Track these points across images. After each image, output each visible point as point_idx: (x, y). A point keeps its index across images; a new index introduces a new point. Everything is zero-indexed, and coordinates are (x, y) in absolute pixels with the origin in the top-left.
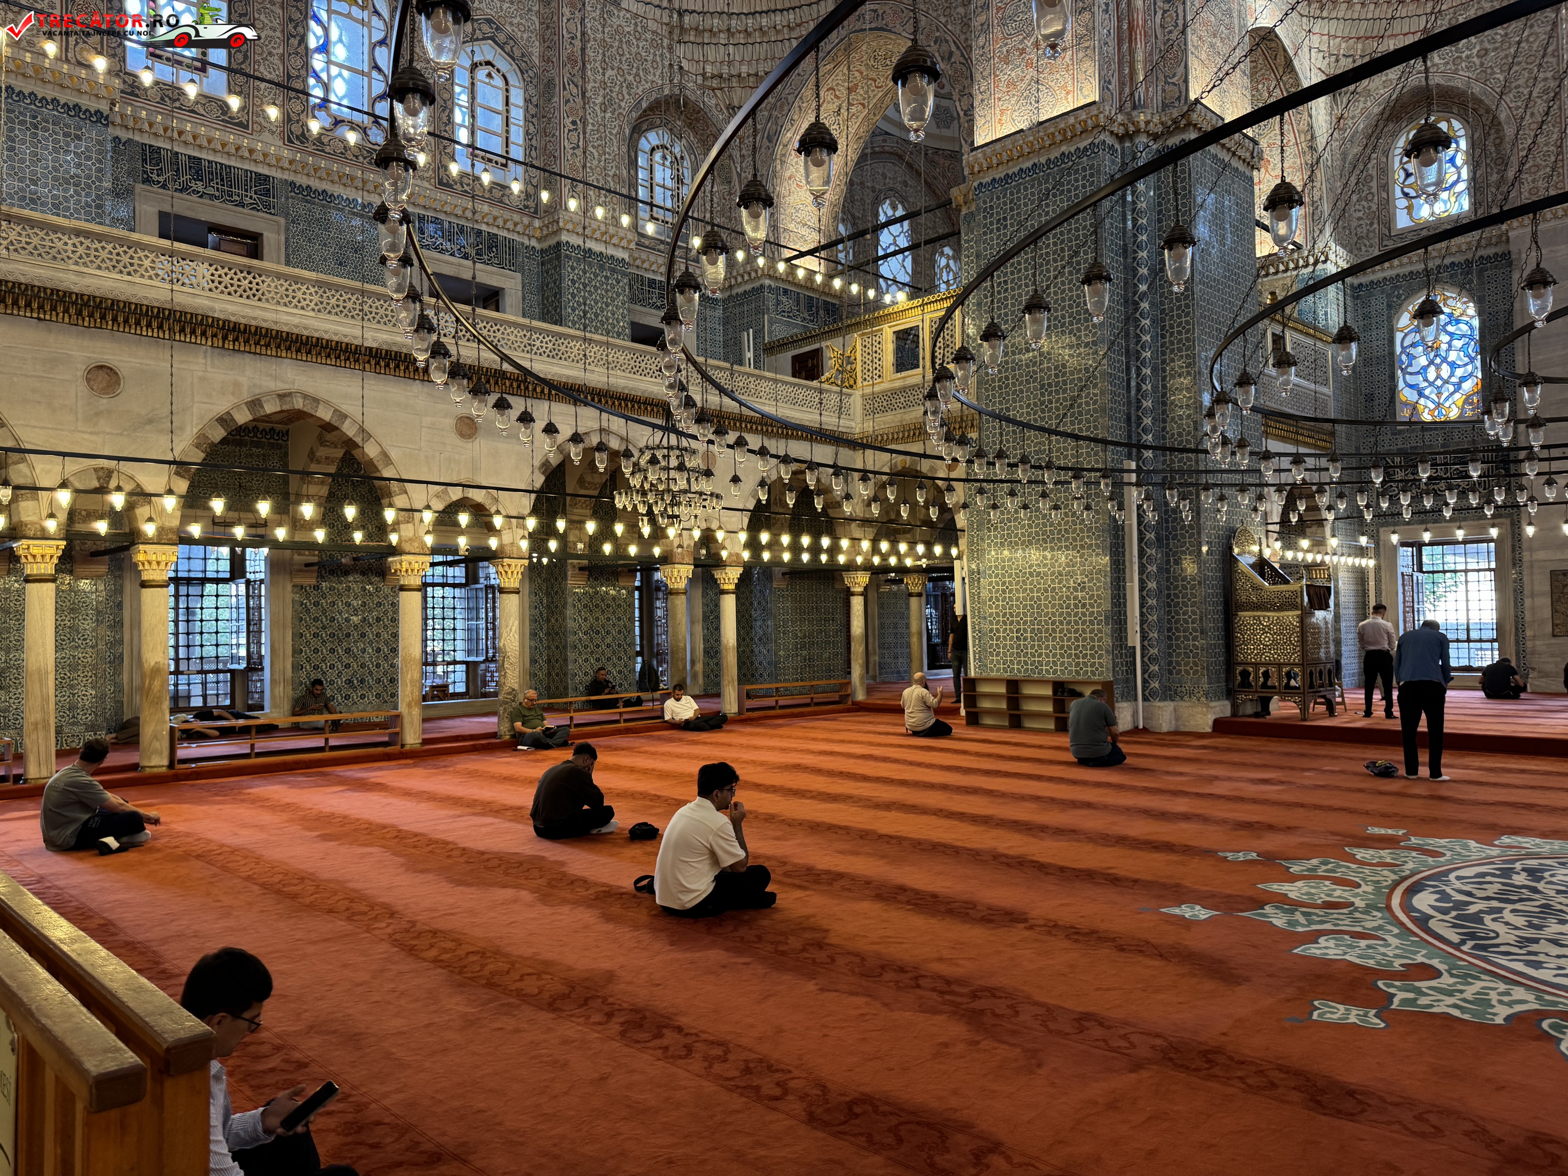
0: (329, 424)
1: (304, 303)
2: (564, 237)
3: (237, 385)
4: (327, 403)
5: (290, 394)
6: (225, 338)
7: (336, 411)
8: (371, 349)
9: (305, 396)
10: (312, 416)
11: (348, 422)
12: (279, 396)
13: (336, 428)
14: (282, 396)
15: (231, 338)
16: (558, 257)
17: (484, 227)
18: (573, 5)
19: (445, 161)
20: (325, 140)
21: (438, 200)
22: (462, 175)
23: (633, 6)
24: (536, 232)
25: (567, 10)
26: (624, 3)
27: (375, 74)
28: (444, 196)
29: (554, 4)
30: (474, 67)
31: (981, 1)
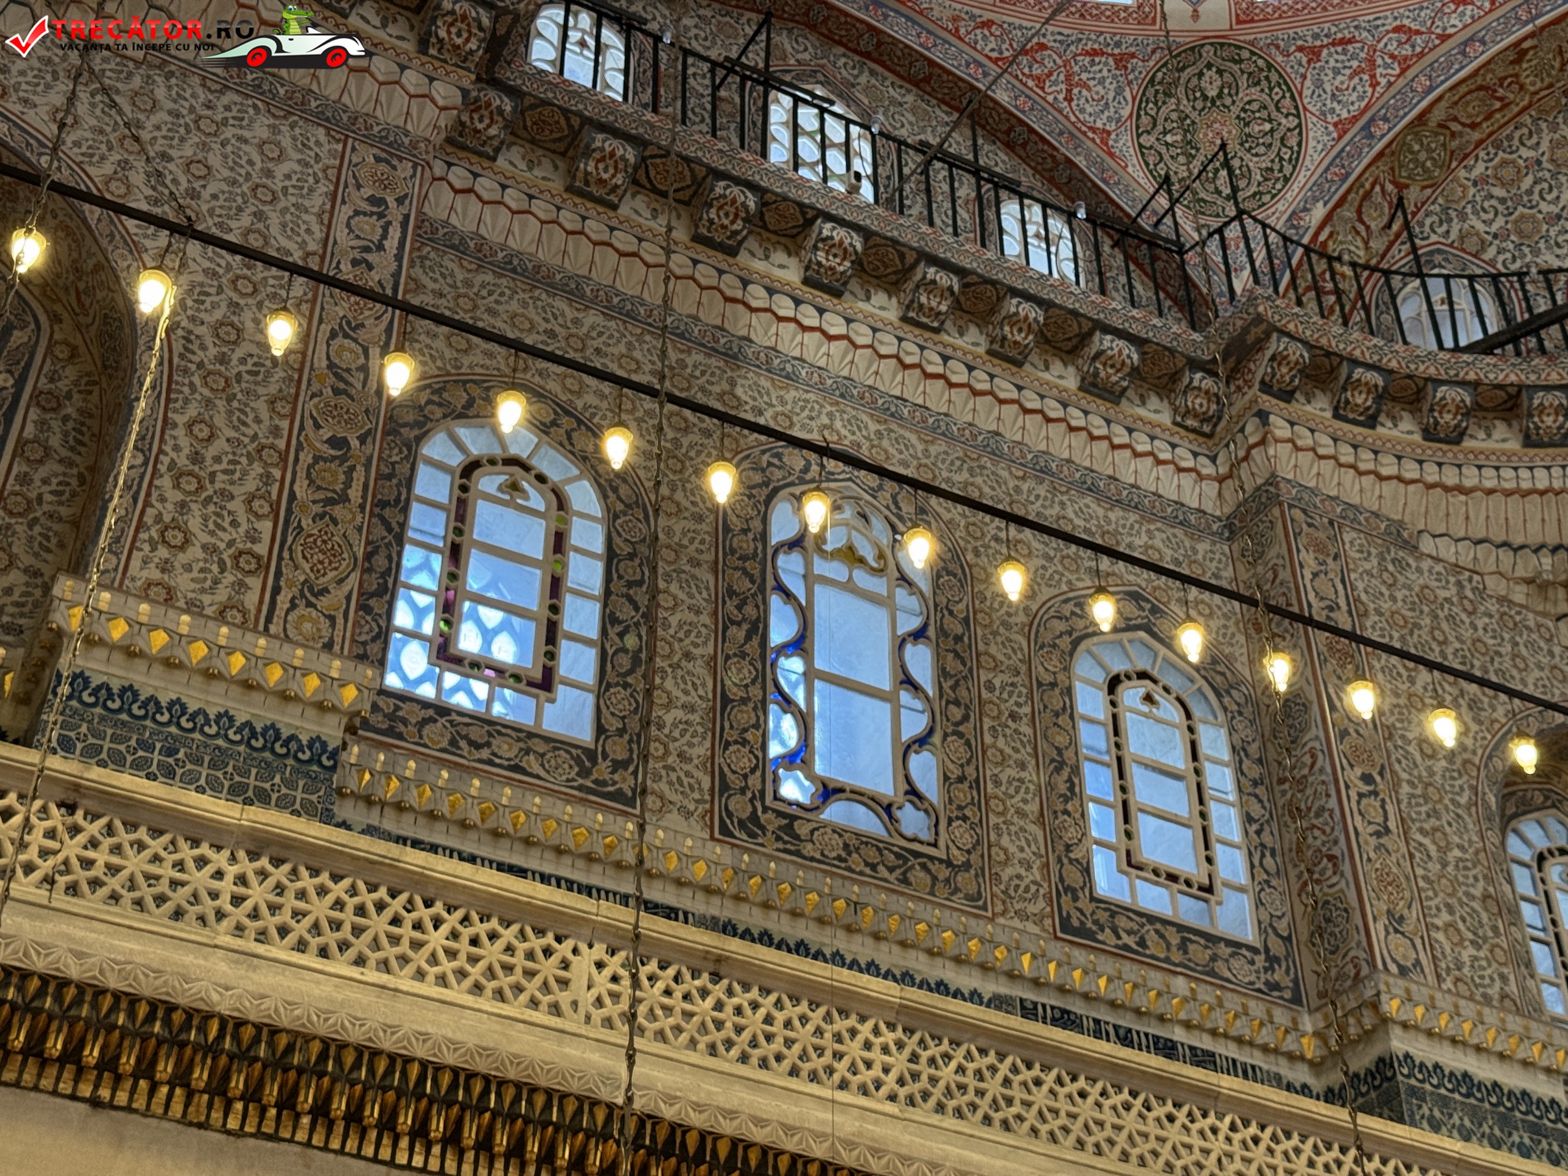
18: (1320, 548)
19: (1074, 877)
20: (802, 829)
21: (1065, 964)
22: (1115, 910)
23: (1447, 550)
24: (1310, 1048)
25: (1308, 558)
26: (1427, 545)
27: (905, 697)
28: (1079, 955)
29: (1275, 552)
30: (1114, 684)
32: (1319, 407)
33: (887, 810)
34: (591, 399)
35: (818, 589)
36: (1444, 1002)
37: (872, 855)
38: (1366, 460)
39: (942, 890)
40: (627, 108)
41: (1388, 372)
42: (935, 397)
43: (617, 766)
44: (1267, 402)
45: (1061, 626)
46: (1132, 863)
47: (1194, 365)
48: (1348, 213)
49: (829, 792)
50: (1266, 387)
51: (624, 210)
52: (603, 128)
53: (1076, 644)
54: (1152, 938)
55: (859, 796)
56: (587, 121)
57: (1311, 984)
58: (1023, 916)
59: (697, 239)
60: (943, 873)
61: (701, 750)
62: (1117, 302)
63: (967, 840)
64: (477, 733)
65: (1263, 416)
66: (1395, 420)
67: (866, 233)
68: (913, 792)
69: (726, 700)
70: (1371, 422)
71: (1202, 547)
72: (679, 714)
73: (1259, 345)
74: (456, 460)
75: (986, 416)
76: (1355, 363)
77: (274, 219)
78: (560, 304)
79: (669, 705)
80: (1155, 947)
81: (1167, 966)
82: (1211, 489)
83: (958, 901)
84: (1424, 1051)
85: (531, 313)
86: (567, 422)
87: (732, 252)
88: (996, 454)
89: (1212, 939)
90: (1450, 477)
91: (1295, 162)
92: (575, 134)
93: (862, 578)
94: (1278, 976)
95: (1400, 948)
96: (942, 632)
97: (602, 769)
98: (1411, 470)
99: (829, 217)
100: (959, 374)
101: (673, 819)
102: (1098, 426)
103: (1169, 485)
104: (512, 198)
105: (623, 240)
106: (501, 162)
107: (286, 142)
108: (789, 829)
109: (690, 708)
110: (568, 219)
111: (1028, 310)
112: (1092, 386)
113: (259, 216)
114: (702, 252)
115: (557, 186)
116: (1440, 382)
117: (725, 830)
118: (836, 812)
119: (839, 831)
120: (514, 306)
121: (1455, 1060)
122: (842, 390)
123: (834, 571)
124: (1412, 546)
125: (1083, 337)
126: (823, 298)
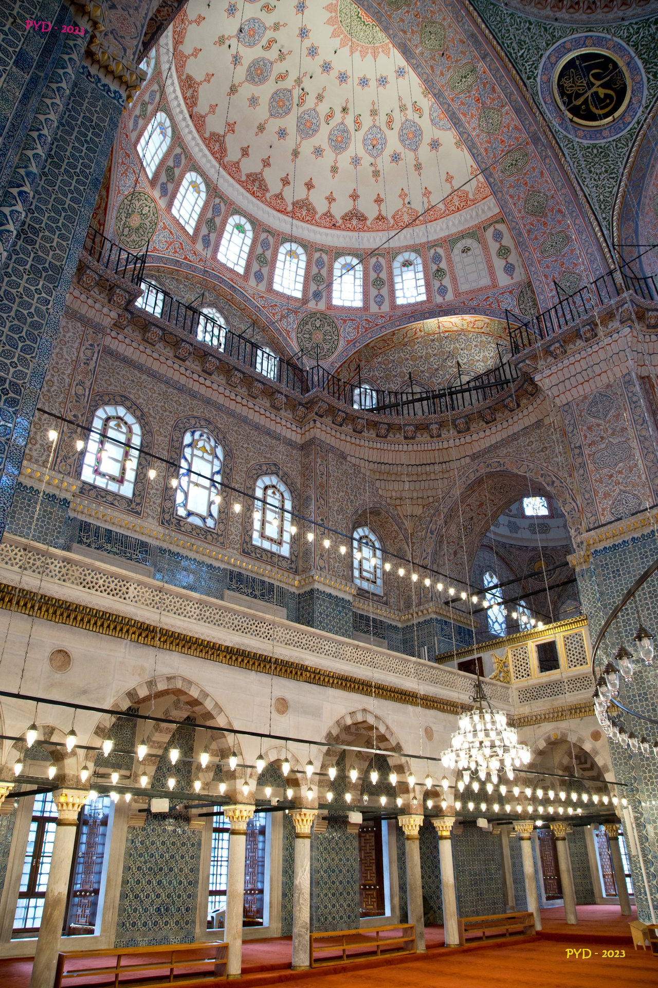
0: (196, 700)
1: (190, 614)
2: (316, 587)
3: (142, 668)
4: (197, 685)
5: (174, 677)
6: (140, 635)
7: (202, 690)
8: (228, 647)
9: (184, 679)
10: (186, 693)
11: (209, 699)
12: (167, 678)
13: (201, 704)
14: (169, 679)
15: (144, 635)
16: (312, 598)
17: (266, 579)
18: (322, 457)
19: (247, 539)
20: (182, 523)
21: (242, 562)
22: (256, 547)
23: (353, 460)
24: (296, 583)
25: (319, 460)
26: (349, 458)
27: (213, 489)
28: (246, 559)
29: (312, 457)
30: (266, 488)
31: (577, 451)
32: (328, 420)
33: (204, 519)
34: (141, 401)
35: (195, 458)
36: (328, 577)
37: (198, 531)
38: (338, 435)
39: (215, 541)
40: (162, 320)
41: (347, 414)
42: (232, 405)
43: (138, 504)
44: (317, 418)
45: (255, 472)
46: (263, 536)
47: (300, 404)
48: (346, 365)
49: (190, 514)
50: (316, 414)
51: (157, 346)
52: (154, 325)
53: (258, 477)
54: (264, 555)
55: (197, 515)
56: (150, 322)
57: (300, 568)
58: (233, 548)
59: (175, 356)
60: (215, 536)
61: (159, 501)
62: (283, 386)
63: (223, 528)
64: (103, 494)
65: (315, 421)
66: (347, 425)
67: (220, 360)
68: (211, 515)
69: (167, 488)
70: (341, 425)
71: (294, 452)
72: (154, 491)
73: (316, 403)
74: (104, 416)
75: (244, 412)
76: (339, 410)
77: (65, 350)
78: (136, 372)
79: (152, 489)
80: (265, 558)
81: (266, 562)
82: (299, 437)
83: (218, 544)
84: (322, 588)
85: (128, 374)
86: (134, 407)
87: (184, 361)
88: (245, 422)
89: (279, 556)
90: (357, 442)
91: (335, 348)
92: (146, 325)
93: (206, 456)
94: (293, 566)
95: (321, 563)
96: (224, 472)
97: (133, 506)
98: (348, 439)
99: (211, 355)
100: (239, 399)
101: (150, 519)
102: (273, 417)
103: (289, 434)
104: (127, 341)
105: (155, 355)
106: (126, 330)
107: (70, 327)
108: (178, 523)
109: (157, 490)
110: (142, 348)
111: (260, 385)
112: (273, 406)
113: (61, 349)
114: (176, 360)
115: (140, 338)
116: (358, 418)
117: (163, 523)
118: (191, 519)
119: (191, 524)
120: (124, 372)
121: (328, 590)
122: (208, 402)
123: (199, 453)
124: (345, 458)
125: (273, 393)
126: (207, 376)
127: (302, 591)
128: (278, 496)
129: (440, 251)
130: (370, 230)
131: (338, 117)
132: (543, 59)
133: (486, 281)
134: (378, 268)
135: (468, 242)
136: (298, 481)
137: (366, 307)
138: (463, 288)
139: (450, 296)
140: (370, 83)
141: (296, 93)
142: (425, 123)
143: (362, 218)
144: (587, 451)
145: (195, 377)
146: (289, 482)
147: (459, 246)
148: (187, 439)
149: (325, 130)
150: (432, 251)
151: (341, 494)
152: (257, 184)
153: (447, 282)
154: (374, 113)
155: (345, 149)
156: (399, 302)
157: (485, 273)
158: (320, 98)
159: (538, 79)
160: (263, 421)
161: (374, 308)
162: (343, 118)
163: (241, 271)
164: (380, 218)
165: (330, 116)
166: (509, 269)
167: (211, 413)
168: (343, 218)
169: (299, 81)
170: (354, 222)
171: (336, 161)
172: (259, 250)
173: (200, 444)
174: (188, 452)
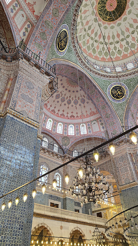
2: (67, 197)
4: (46, 224)
8: (52, 216)
9: (44, 224)
11: (48, 227)
14: (41, 224)
16: (66, 200)
17: (57, 196)
18: (67, 168)
20: (40, 186)
24: (63, 196)
29: (65, 168)
30: (56, 175)
31: (117, 168)
32: (68, 160)
41: (72, 158)
42: (49, 158)
45: (54, 172)
47: (63, 157)
48: (71, 147)
49: (42, 183)
58: (50, 190)
62: (59, 153)
63: (48, 185)
65: (65, 160)
67: (47, 150)
73: (66, 156)
75: (52, 159)
76: (70, 157)
80: (56, 191)
82: (62, 163)
88: (52, 162)
90: (74, 163)
91: (69, 143)
99: (45, 149)
100: (51, 157)
102: (57, 160)
111: (55, 154)
112: (57, 158)
121: (69, 198)
122: (45, 158)
123: (43, 170)
124: (72, 167)
125: (57, 155)
126: (45, 153)
127: (64, 198)
128: (59, 177)
129: (89, 123)
130: (75, 119)
131: (69, 98)
132: (108, 87)
133: (98, 130)
134: (77, 127)
135: (95, 122)
136: (63, 173)
137: (75, 135)
138: (94, 131)
139: (91, 133)
140: (75, 92)
141: (61, 94)
142: (85, 99)
143: (74, 117)
144: (119, 169)
145: (43, 154)
146: (61, 173)
147: (93, 123)
148: (41, 167)
149: (66, 101)
150: (88, 123)
151: (71, 175)
152: (53, 112)
153: (91, 130)
154: (75, 97)
155: (70, 104)
156: (82, 134)
157: (98, 128)
158: (65, 95)
159: (107, 91)
160: (55, 161)
161: (77, 135)
162: (70, 98)
163: (51, 130)
164: (77, 116)
165: (67, 98)
166: (103, 128)
167: (46, 161)
168: (70, 117)
169: (61, 92)
170: (72, 117)
171: (68, 106)
172: (54, 125)
173: (44, 168)
174: (41, 170)
